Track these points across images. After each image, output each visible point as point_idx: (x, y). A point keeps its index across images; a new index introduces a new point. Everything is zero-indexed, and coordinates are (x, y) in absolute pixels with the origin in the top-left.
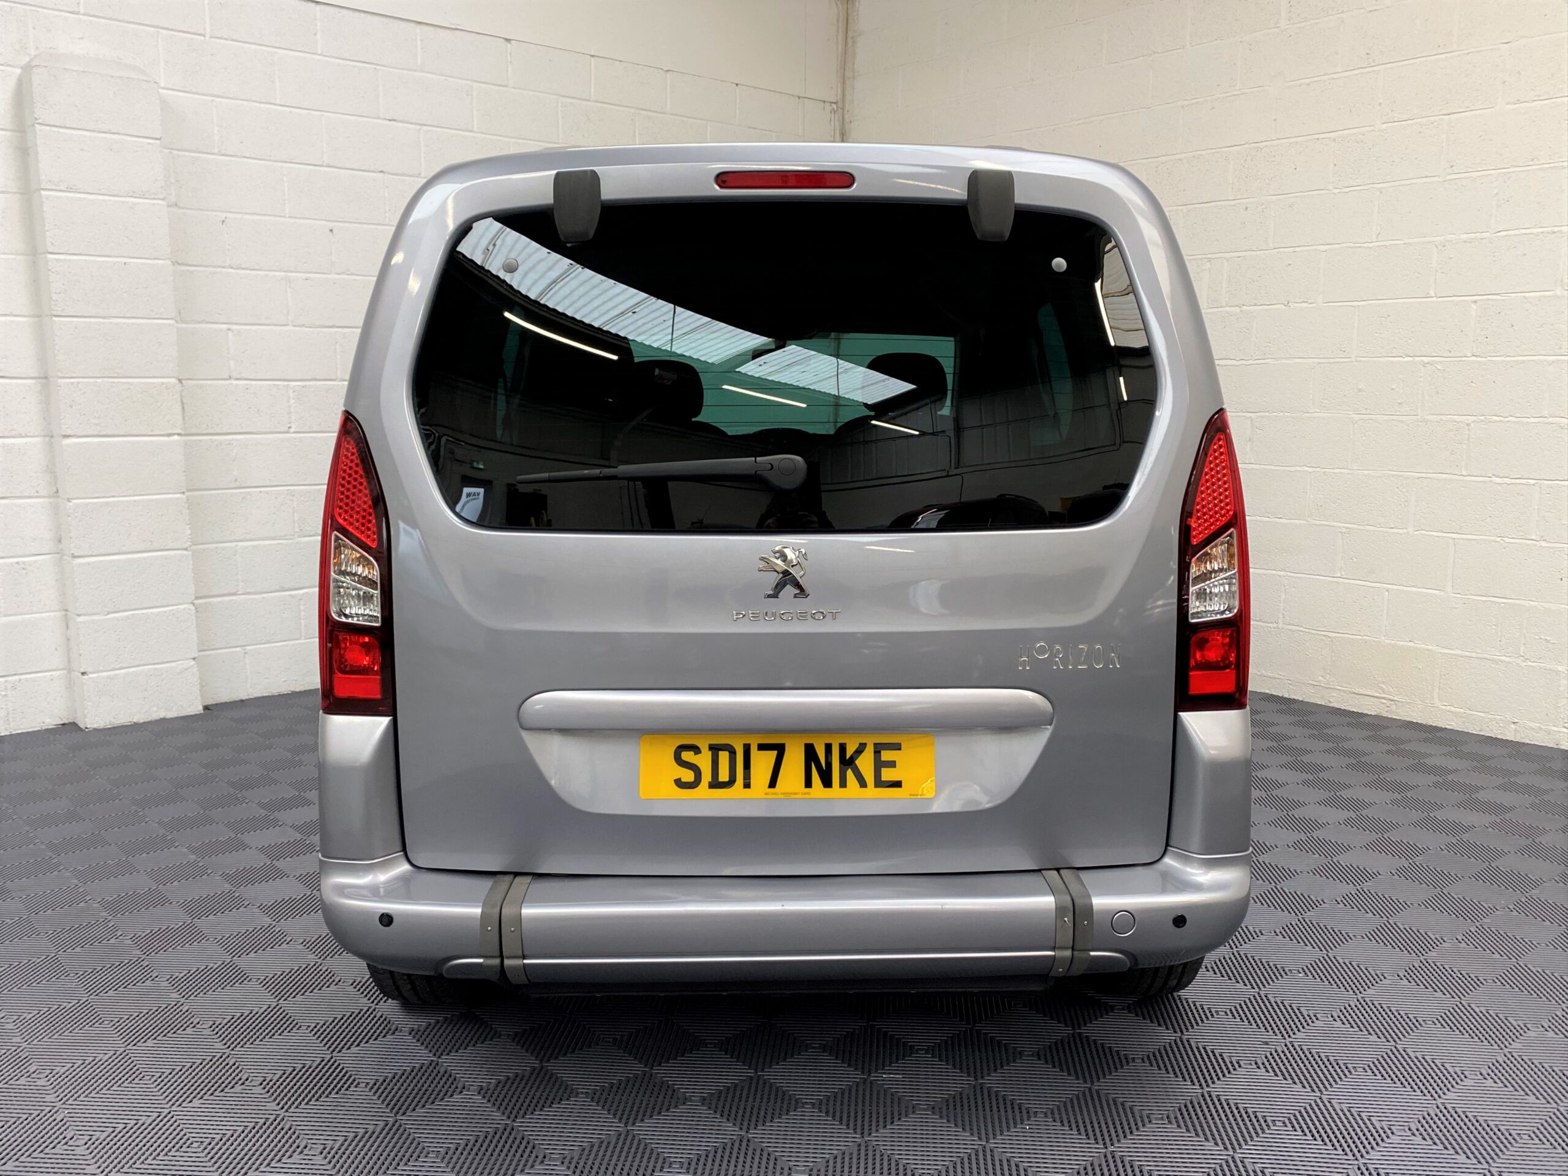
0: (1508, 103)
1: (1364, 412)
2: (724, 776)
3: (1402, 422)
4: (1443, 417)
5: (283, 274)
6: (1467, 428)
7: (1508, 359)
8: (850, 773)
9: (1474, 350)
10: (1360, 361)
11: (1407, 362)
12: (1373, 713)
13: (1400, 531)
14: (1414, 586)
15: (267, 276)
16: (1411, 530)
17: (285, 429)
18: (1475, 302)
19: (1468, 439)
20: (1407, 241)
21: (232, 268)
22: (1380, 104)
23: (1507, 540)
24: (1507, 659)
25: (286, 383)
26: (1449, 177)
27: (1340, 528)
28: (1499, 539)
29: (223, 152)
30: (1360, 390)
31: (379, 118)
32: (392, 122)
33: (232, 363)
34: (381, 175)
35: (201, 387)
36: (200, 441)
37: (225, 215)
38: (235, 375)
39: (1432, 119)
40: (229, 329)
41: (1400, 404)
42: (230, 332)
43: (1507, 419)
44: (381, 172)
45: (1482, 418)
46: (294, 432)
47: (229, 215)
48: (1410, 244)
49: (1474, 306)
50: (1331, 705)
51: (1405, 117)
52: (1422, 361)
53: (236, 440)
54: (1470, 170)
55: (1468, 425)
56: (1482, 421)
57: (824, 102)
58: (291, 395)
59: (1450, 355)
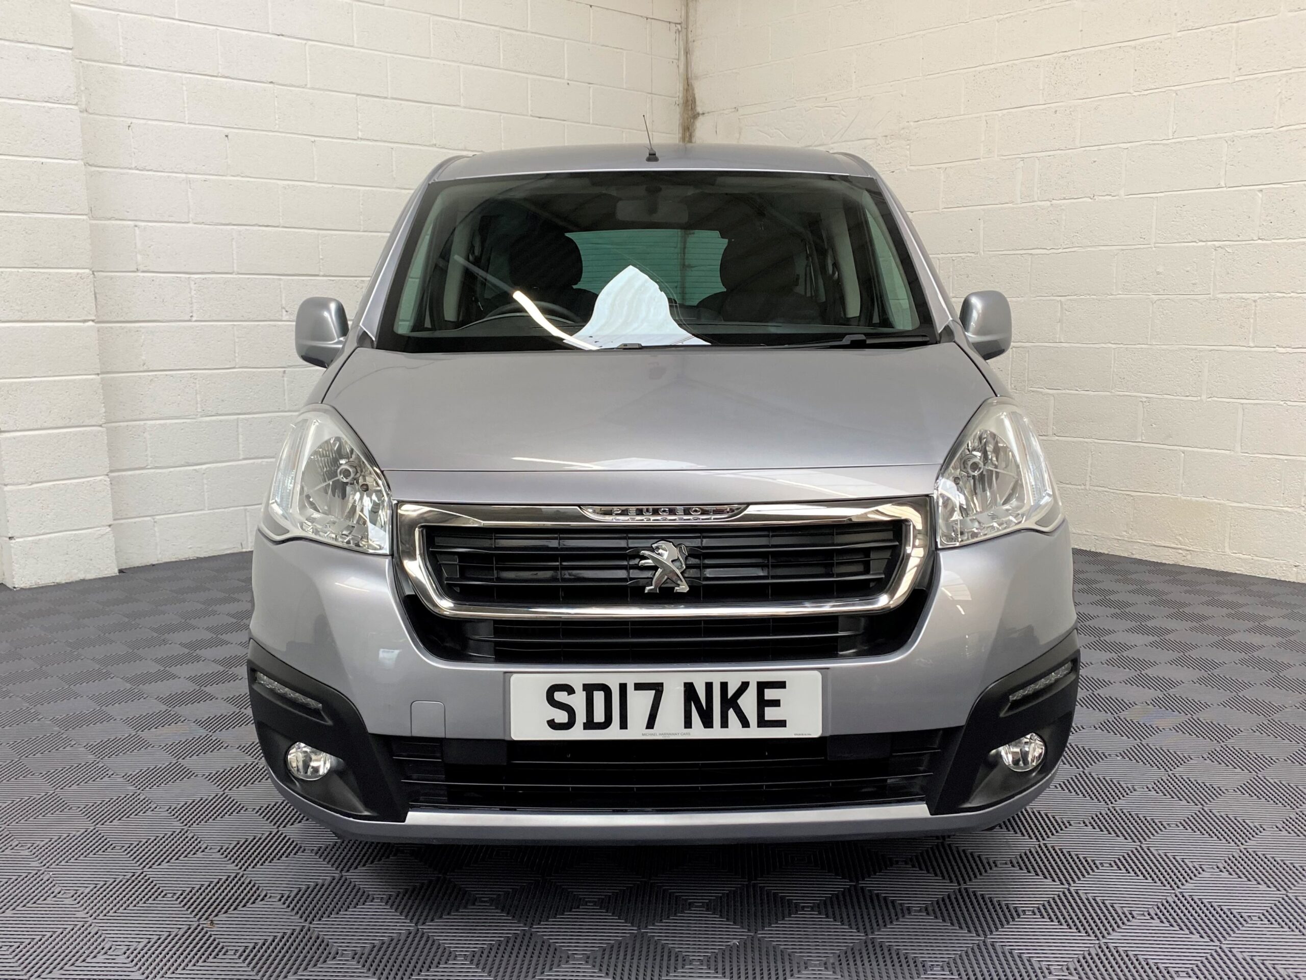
0: (1291, 11)
1: (1162, 292)
3: (1196, 300)
4: (1232, 295)
5: (184, 175)
6: (1254, 304)
7: (1290, 241)
9: (1260, 234)
10: (1159, 247)
11: (1198, 247)
12: (1171, 563)
13: (1195, 399)
14: (1207, 448)
15: (169, 177)
16: (1204, 397)
17: (187, 318)
18: (1261, 191)
19: (1255, 314)
20: (1200, 137)
21: (138, 169)
22: (1176, 14)
23: (1289, 403)
24: (1289, 510)
25: (188, 276)
26: (1237, 79)
27: (1140, 397)
28: (1282, 403)
29: (128, 63)
30: (1158, 273)
31: (268, 33)
32: (281, 37)
33: (139, 257)
34: (271, 85)
35: (111, 278)
36: (111, 328)
37: (129, 121)
38: (141, 268)
39: (1223, 26)
40: (136, 226)
41: (1193, 284)
42: (136, 228)
43: (1289, 295)
44: (271, 82)
45: (1267, 294)
46: (196, 321)
47: (134, 121)
48: (1203, 140)
49: (1260, 195)
50: (1134, 557)
51: (1197, 26)
52: (1214, 245)
53: (144, 327)
54: (1256, 72)
55: (1255, 301)
56: (1268, 297)
57: (670, 22)
58: (193, 286)
59: (1238, 239)
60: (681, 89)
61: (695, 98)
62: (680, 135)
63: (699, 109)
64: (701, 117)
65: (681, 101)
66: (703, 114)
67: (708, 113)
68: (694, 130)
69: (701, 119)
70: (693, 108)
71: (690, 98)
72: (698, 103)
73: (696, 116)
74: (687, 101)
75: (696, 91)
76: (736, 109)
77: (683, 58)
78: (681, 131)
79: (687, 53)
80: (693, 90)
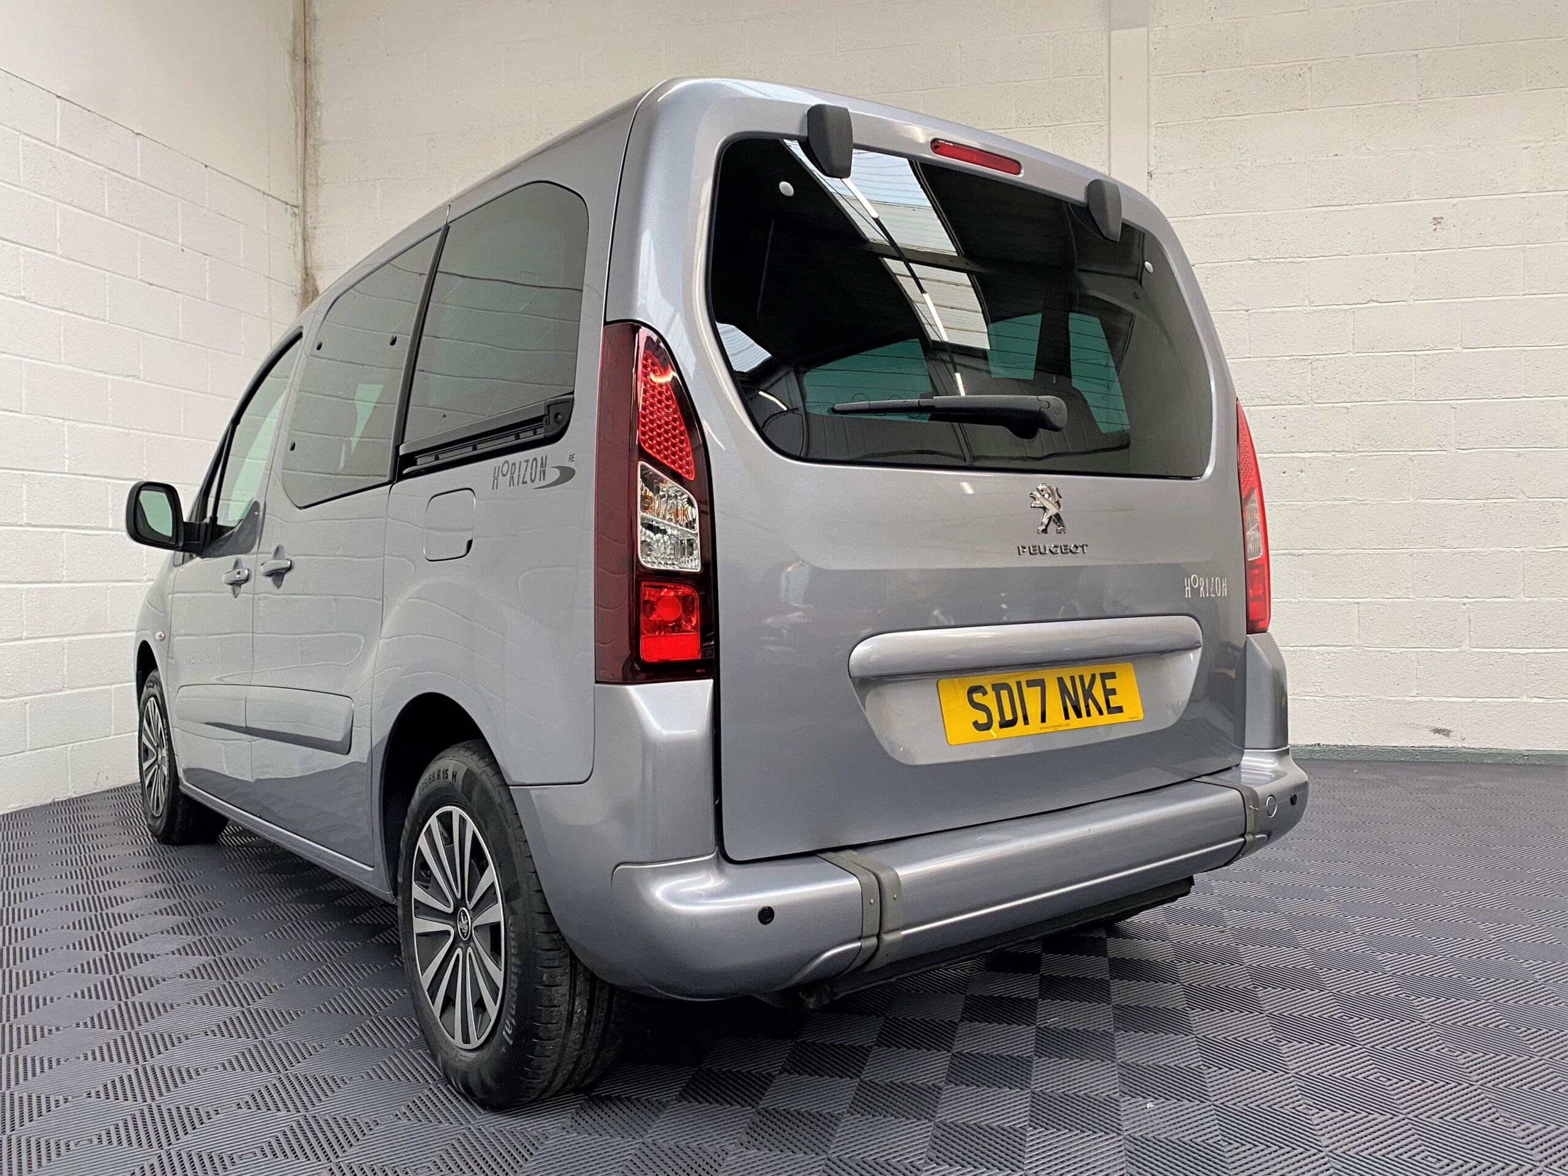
8: (1090, 702)
57: (286, 203)
60: (299, 278)
61: (316, 290)
65: (299, 291)
77: (300, 245)
79: (305, 239)
80: (315, 281)
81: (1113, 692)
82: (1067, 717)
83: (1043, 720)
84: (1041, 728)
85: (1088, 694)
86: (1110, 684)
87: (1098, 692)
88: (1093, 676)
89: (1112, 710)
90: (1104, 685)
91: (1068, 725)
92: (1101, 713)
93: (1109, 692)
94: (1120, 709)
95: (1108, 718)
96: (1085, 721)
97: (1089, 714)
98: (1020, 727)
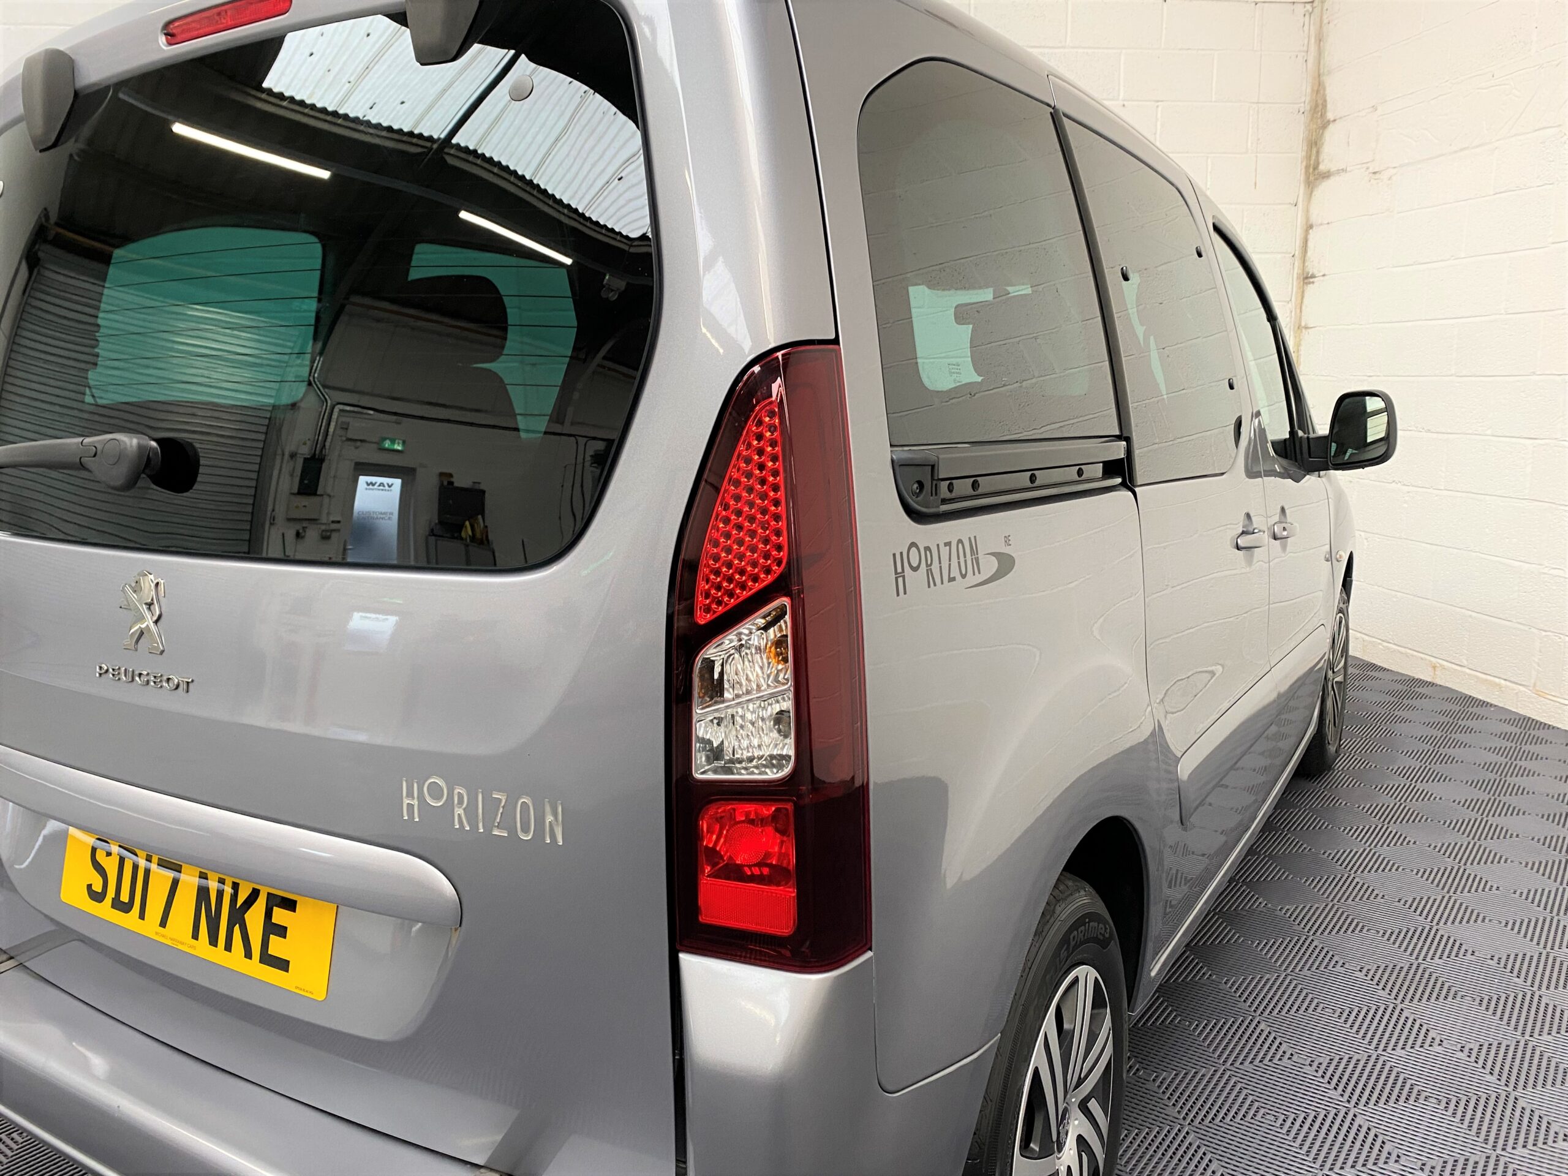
2: (125, 897)
8: (237, 928)
57: (1294, 3)
60: (1309, 90)
61: (1325, 101)
62: (1304, 154)
63: (1330, 116)
64: (1331, 127)
65: (1308, 108)
66: (1335, 120)
67: (1341, 118)
68: (1323, 144)
69: (1331, 128)
70: (1323, 115)
71: (1320, 102)
72: (1329, 106)
73: (1325, 124)
74: (1317, 106)
75: (1328, 91)
76: (1374, 108)
77: (1313, 48)
78: (1305, 148)
79: (1320, 40)
80: (1324, 90)
81: (282, 931)
82: (195, 936)
83: (163, 924)
84: (157, 933)
85: (238, 916)
86: (280, 916)
87: (255, 918)
88: (255, 894)
89: (268, 959)
90: (269, 914)
91: (191, 947)
92: (248, 955)
93: (273, 929)
94: (283, 965)
95: (255, 969)
96: (217, 955)
97: (228, 947)
98: (129, 920)
